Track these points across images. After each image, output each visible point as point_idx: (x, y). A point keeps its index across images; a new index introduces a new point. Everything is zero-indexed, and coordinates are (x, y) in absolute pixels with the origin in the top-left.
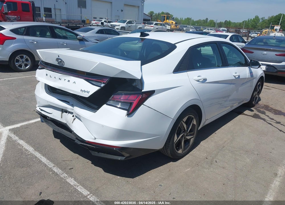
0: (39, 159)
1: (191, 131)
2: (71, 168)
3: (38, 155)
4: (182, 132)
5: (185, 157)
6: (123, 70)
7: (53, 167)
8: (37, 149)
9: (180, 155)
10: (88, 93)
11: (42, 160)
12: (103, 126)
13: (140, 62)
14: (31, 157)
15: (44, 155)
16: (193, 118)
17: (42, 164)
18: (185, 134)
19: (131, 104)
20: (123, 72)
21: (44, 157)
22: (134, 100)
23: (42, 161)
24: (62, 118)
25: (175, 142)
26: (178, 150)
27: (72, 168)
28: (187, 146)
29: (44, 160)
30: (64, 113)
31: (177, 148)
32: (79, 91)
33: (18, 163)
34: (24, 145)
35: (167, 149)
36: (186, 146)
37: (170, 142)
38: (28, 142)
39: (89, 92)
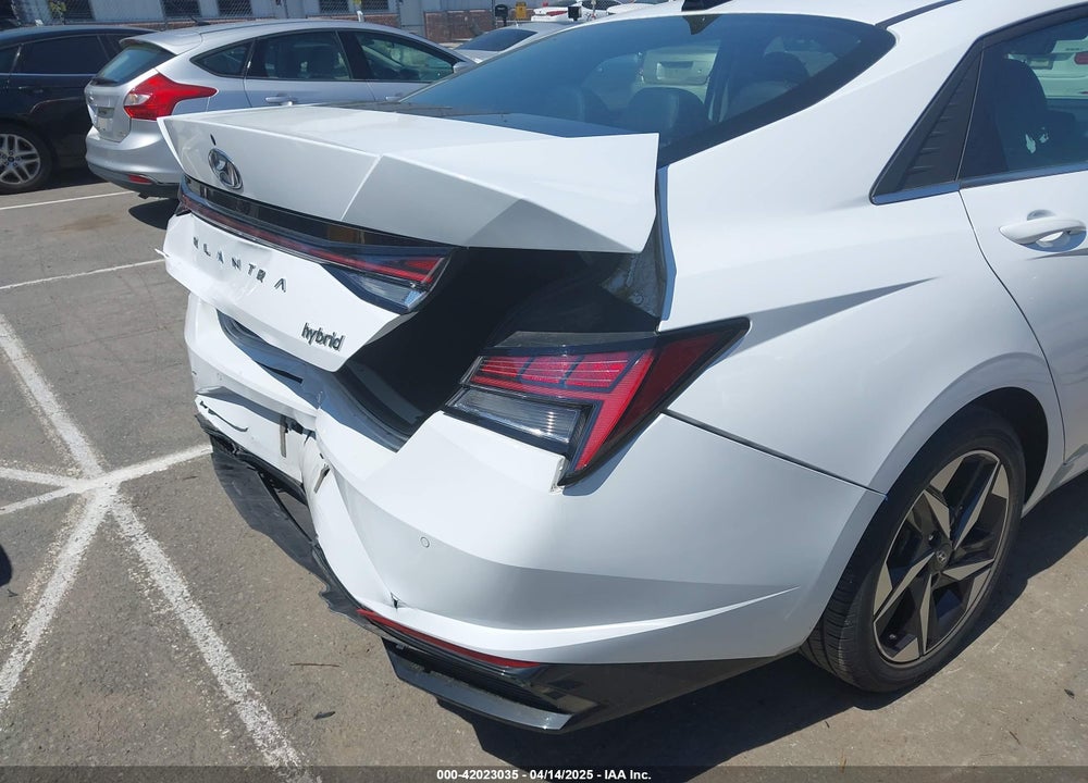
0: (194, 647)
1: (975, 534)
2: (325, 711)
3: (197, 622)
4: (923, 547)
5: (934, 682)
6: (521, 196)
7: (245, 698)
8: (202, 592)
9: (909, 672)
10: (337, 348)
11: (206, 656)
12: (426, 541)
13: (650, 142)
14: (168, 631)
15: (221, 627)
16: (991, 465)
17: (200, 677)
18: (943, 558)
19: (587, 410)
20: (524, 210)
21: (218, 635)
22: (608, 389)
23: (202, 661)
24: (284, 454)
25: (880, 611)
26: (894, 647)
27: (329, 710)
28: (948, 615)
29: (215, 651)
30: (292, 433)
31: (893, 636)
32: (296, 332)
33: (102, 663)
34: (153, 567)
35: (828, 648)
36: (940, 614)
37: (844, 615)
38: (175, 553)
39: (340, 341)
